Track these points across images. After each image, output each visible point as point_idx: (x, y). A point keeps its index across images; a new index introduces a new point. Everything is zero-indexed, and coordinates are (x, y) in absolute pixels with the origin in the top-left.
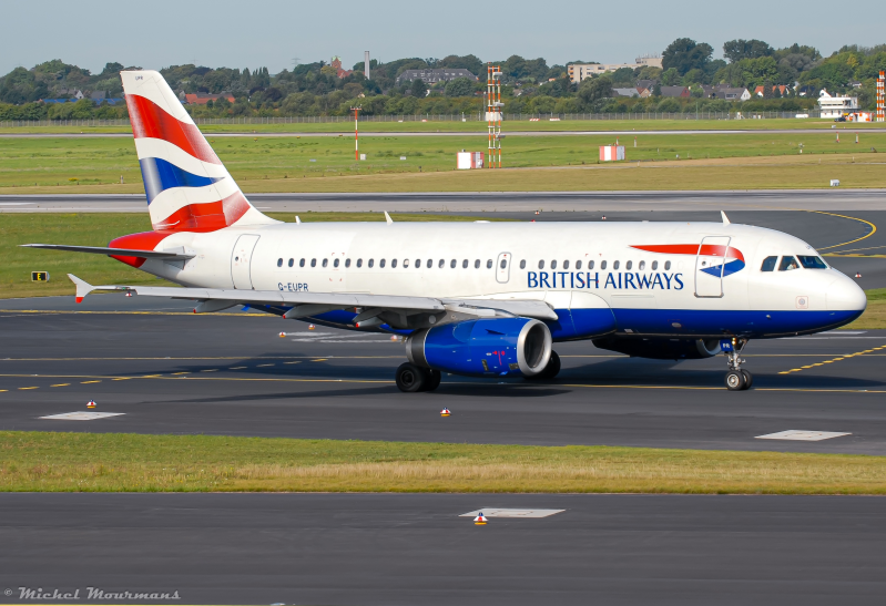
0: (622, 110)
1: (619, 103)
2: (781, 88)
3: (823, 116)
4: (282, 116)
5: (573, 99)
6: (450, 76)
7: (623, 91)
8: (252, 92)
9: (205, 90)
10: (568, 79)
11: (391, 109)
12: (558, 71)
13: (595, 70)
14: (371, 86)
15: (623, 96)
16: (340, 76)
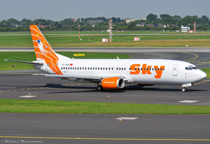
0: (138, 29)
2: (173, 25)
3: (182, 31)
4: (62, 30)
5: (127, 27)
6: (99, 22)
7: (137, 25)
8: (55, 25)
9: (45, 25)
10: (126, 22)
11: (86, 29)
12: (123, 21)
13: (132, 20)
14: (81, 24)
15: (138, 26)
16: (75, 22)
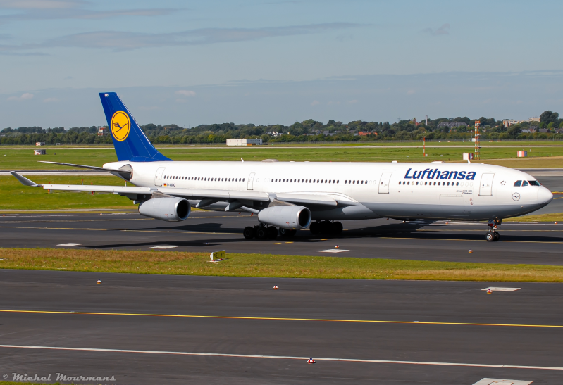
0: (525, 137)
1: (524, 135)
4: (395, 140)
5: (506, 133)
6: (458, 125)
7: (523, 131)
8: (383, 131)
9: (365, 130)
10: (504, 126)
11: (436, 137)
12: (499, 123)
13: (514, 123)
14: (428, 129)
15: (524, 133)
16: (416, 125)
